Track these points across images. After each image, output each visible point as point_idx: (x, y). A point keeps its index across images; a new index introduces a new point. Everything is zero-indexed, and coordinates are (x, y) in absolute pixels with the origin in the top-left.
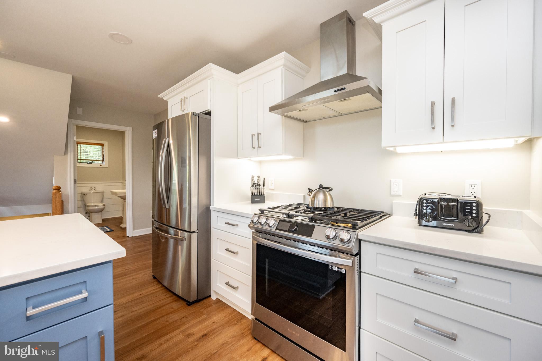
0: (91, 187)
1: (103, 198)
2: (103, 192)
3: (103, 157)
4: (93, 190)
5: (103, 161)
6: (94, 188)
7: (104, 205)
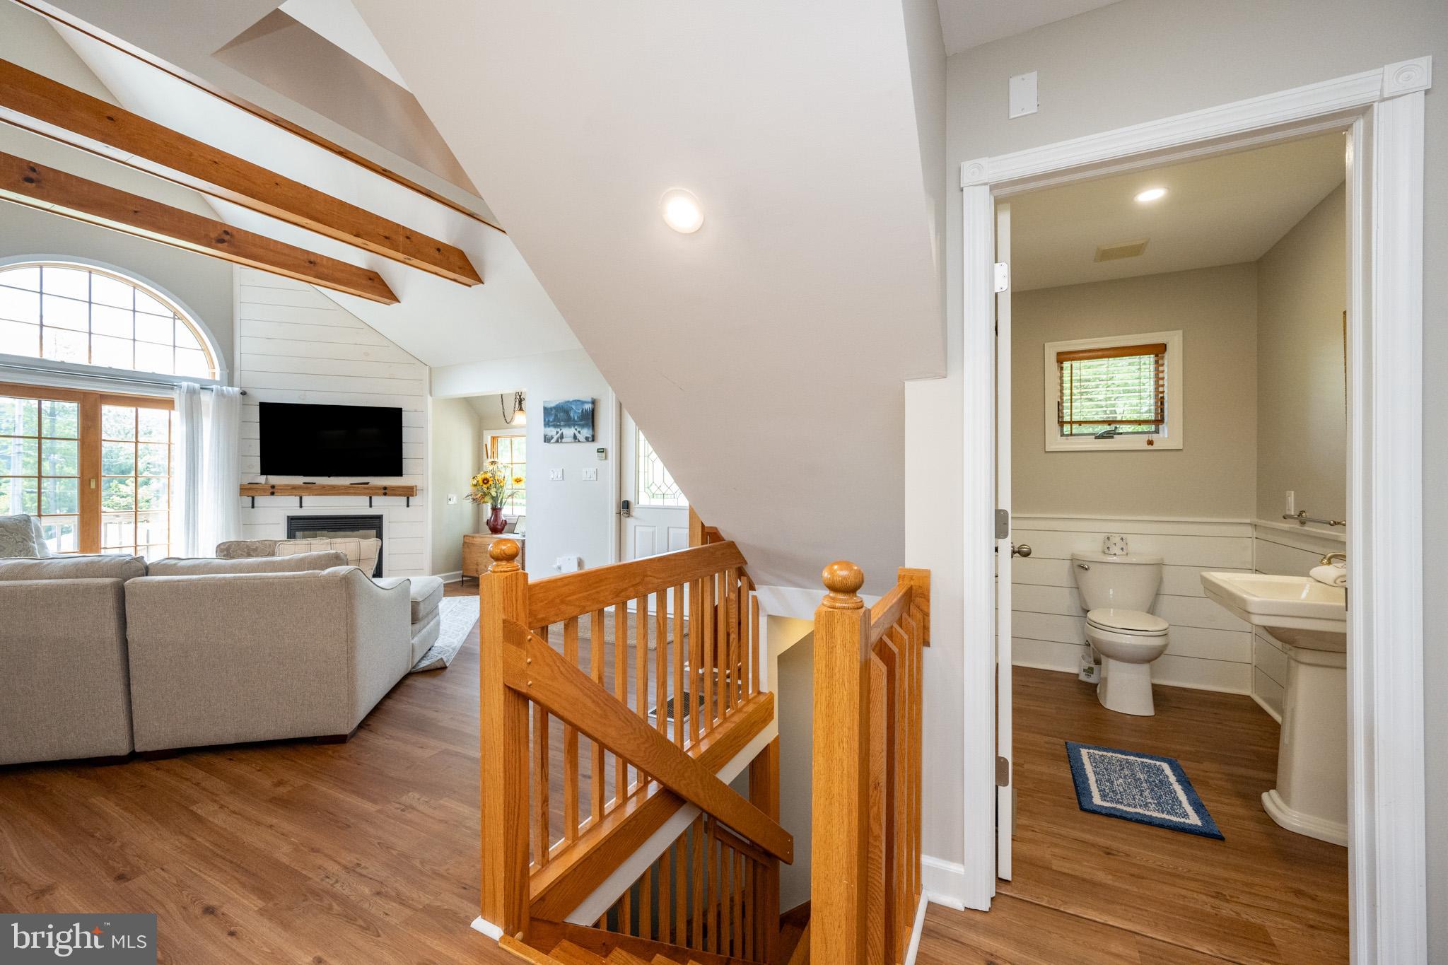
0: (1108, 538)
1: (1158, 590)
2: (1159, 565)
3: (1162, 403)
4: (1118, 552)
5: (1159, 421)
6: (1120, 545)
7: (1164, 634)
